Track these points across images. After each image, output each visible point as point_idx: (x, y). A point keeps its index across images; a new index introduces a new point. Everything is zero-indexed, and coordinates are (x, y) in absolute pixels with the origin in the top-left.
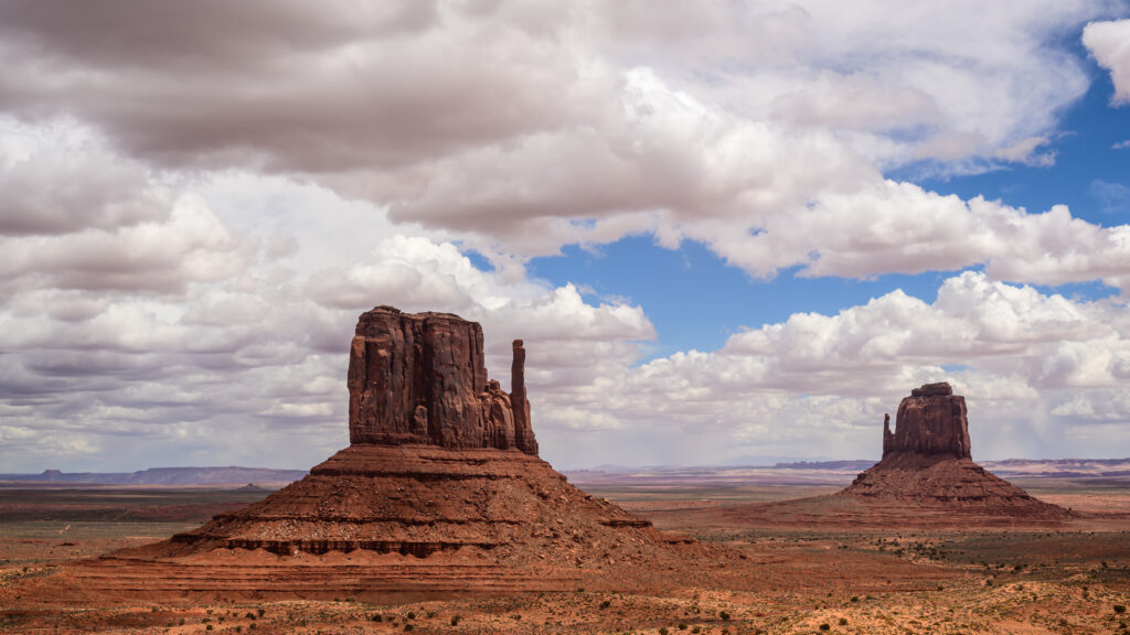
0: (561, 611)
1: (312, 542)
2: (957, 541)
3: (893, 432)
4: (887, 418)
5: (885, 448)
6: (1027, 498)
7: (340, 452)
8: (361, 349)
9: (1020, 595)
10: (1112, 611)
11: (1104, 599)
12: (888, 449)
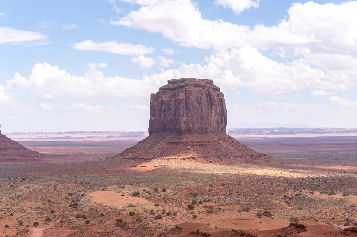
6: (25, 149)
9: (28, 190)
10: (67, 195)
11: (63, 190)
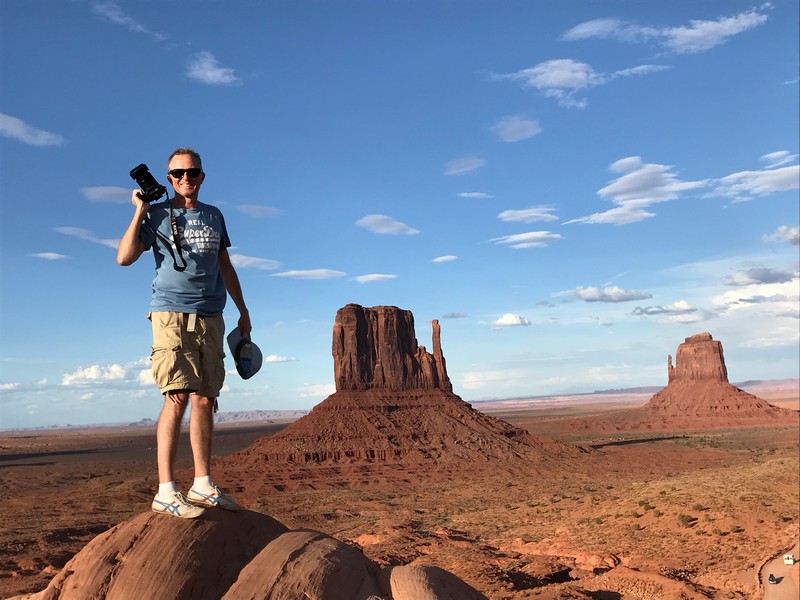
0: (481, 489)
1: (317, 454)
2: (725, 434)
3: (675, 366)
4: (670, 358)
5: (670, 377)
7: (331, 396)
8: (339, 330)
9: (782, 467)
12: (671, 378)
